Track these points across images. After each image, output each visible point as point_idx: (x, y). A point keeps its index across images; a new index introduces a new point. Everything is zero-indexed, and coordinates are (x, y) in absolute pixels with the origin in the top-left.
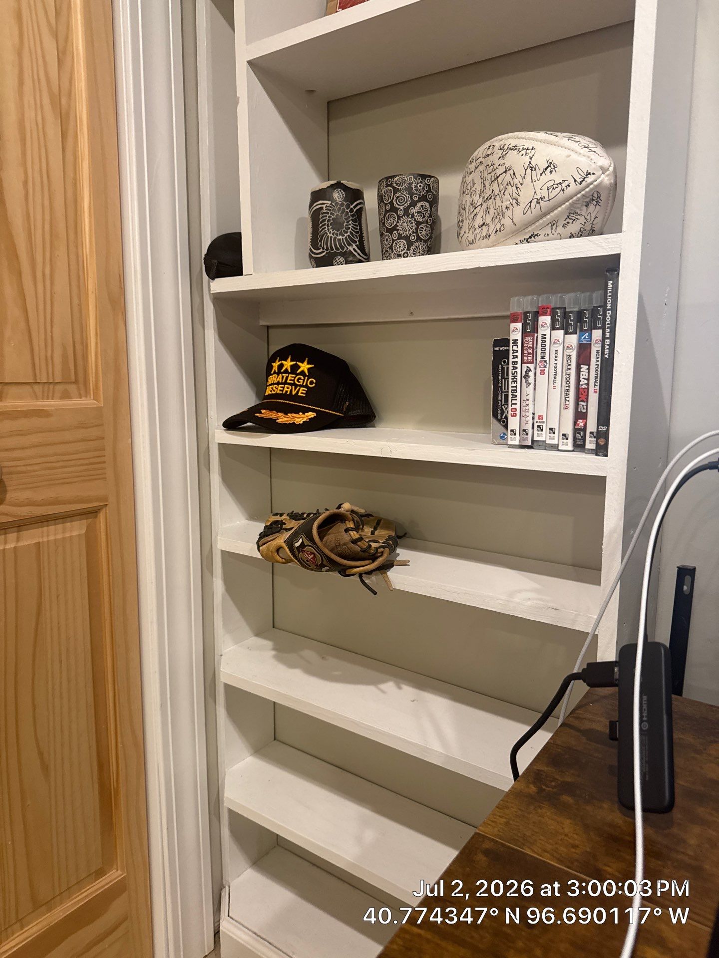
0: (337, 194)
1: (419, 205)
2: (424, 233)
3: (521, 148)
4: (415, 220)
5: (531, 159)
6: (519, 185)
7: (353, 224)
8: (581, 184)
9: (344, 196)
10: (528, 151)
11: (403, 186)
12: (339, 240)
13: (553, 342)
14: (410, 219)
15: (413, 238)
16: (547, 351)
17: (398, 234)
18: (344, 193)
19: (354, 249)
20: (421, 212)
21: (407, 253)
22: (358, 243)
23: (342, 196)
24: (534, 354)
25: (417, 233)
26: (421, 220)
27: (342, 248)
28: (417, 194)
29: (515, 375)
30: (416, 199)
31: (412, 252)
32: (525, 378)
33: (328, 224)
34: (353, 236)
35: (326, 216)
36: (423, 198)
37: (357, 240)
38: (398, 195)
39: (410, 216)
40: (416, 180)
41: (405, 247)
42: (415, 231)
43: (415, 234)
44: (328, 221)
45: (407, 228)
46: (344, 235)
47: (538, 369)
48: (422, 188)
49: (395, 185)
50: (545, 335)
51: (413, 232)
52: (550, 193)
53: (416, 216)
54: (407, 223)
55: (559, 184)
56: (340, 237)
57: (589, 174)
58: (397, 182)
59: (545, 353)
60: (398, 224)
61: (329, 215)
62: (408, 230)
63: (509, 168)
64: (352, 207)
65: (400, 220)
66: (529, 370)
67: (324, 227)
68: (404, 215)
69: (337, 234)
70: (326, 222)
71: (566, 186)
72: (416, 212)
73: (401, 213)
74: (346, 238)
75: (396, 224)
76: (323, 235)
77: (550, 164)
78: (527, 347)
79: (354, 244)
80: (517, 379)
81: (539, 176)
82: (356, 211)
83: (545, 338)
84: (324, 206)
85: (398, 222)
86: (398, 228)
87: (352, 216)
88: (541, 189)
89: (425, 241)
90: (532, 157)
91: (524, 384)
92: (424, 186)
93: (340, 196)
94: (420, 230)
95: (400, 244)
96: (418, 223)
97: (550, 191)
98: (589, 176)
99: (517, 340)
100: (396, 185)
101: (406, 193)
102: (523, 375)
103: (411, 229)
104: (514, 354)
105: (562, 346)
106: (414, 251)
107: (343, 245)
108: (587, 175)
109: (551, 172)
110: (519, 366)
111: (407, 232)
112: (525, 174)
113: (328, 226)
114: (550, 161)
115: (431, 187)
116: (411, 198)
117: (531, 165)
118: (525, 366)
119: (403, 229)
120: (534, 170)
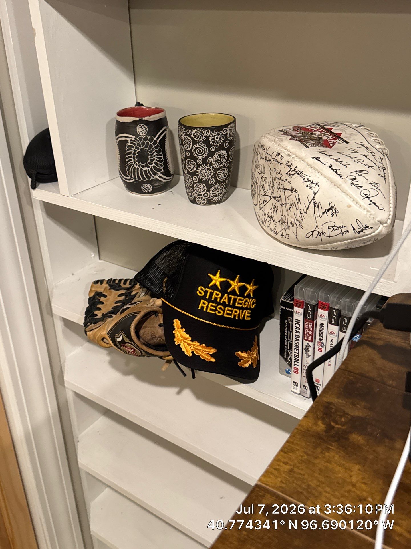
0: (141, 129)
1: (216, 154)
2: (222, 176)
3: (307, 177)
4: (213, 168)
5: (315, 195)
6: (303, 212)
7: (157, 155)
8: (359, 232)
9: (147, 130)
10: (313, 185)
11: (201, 139)
12: (145, 171)
13: (329, 333)
14: (208, 167)
15: (212, 181)
16: (324, 336)
17: (198, 178)
18: (146, 127)
19: (160, 177)
20: (218, 160)
21: (207, 193)
22: (163, 170)
23: (145, 131)
24: (313, 335)
25: (215, 177)
26: (219, 167)
27: (149, 178)
28: (214, 145)
29: (298, 344)
30: (213, 150)
31: (211, 193)
32: (305, 350)
33: (134, 157)
34: (158, 166)
35: (132, 150)
36: (221, 148)
37: (161, 168)
38: (196, 146)
39: (209, 164)
40: (213, 132)
41: (205, 189)
42: (213, 176)
43: (213, 179)
44: (134, 154)
45: (206, 174)
46: (150, 167)
47: (317, 347)
48: (218, 139)
49: (193, 136)
50: (323, 324)
51: (212, 177)
52: (330, 232)
53: (214, 164)
54: (206, 170)
55: (339, 227)
56: (146, 168)
57: (368, 227)
58: (196, 134)
59: (323, 337)
60: (197, 171)
61: (134, 148)
62: (207, 175)
63: (295, 189)
64: (155, 139)
65: (199, 168)
66: (308, 346)
67: (130, 159)
68: (203, 164)
69: (142, 166)
70: (132, 155)
71: (346, 231)
72: (213, 161)
73: (200, 162)
74: (151, 169)
75: (196, 170)
76: (130, 166)
77: (332, 208)
78: (308, 329)
79: (159, 173)
80: (299, 348)
81: (321, 214)
82: (160, 141)
83: (323, 327)
84: (129, 139)
85: (197, 169)
86: (197, 174)
87: (156, 148)
88: (322, 226)
89: (223, 182)
90: (316, 193)
91: (305, 355)
92: (221, 137)
93: (143, 130)
94: (218, 175)
95: (200, 187)
96: (216, 170)
97: (331, 230)
98: (367, 229)
99: (300, 321)
100: (195, 137)
101: (204, 145)
102: (304, 347)
103: (210, 175)
104: (296, 330)
105: (337, 337)
106: (213, 192)
107: (149, 175)
108: (365, 228)
109: (332, 215)
110: (301, 339)
111: (206, 178)
112: (309, 206)
113: (134, 158)
114: (332, 205)
115: (228, 135)
116: (209, 150)
117: (314, 201)
118: (305, 342)
119: (202, 175)
120: (317, 206)
